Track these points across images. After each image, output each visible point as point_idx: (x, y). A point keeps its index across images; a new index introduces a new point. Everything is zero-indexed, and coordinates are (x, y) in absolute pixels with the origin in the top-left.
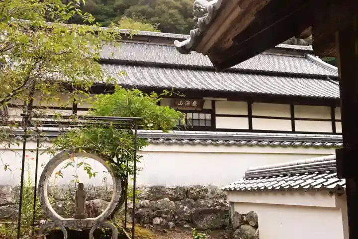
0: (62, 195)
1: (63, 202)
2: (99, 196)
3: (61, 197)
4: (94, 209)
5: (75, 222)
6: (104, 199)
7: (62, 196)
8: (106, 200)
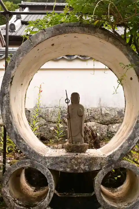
0: (54, 117)
1: (56, 125)
2: (94, 118)
3: (52, 120)
4: (93, 134)
5: (68, 161)
6: (99, 121)
7: (54, 119)
8: (101, 123)
